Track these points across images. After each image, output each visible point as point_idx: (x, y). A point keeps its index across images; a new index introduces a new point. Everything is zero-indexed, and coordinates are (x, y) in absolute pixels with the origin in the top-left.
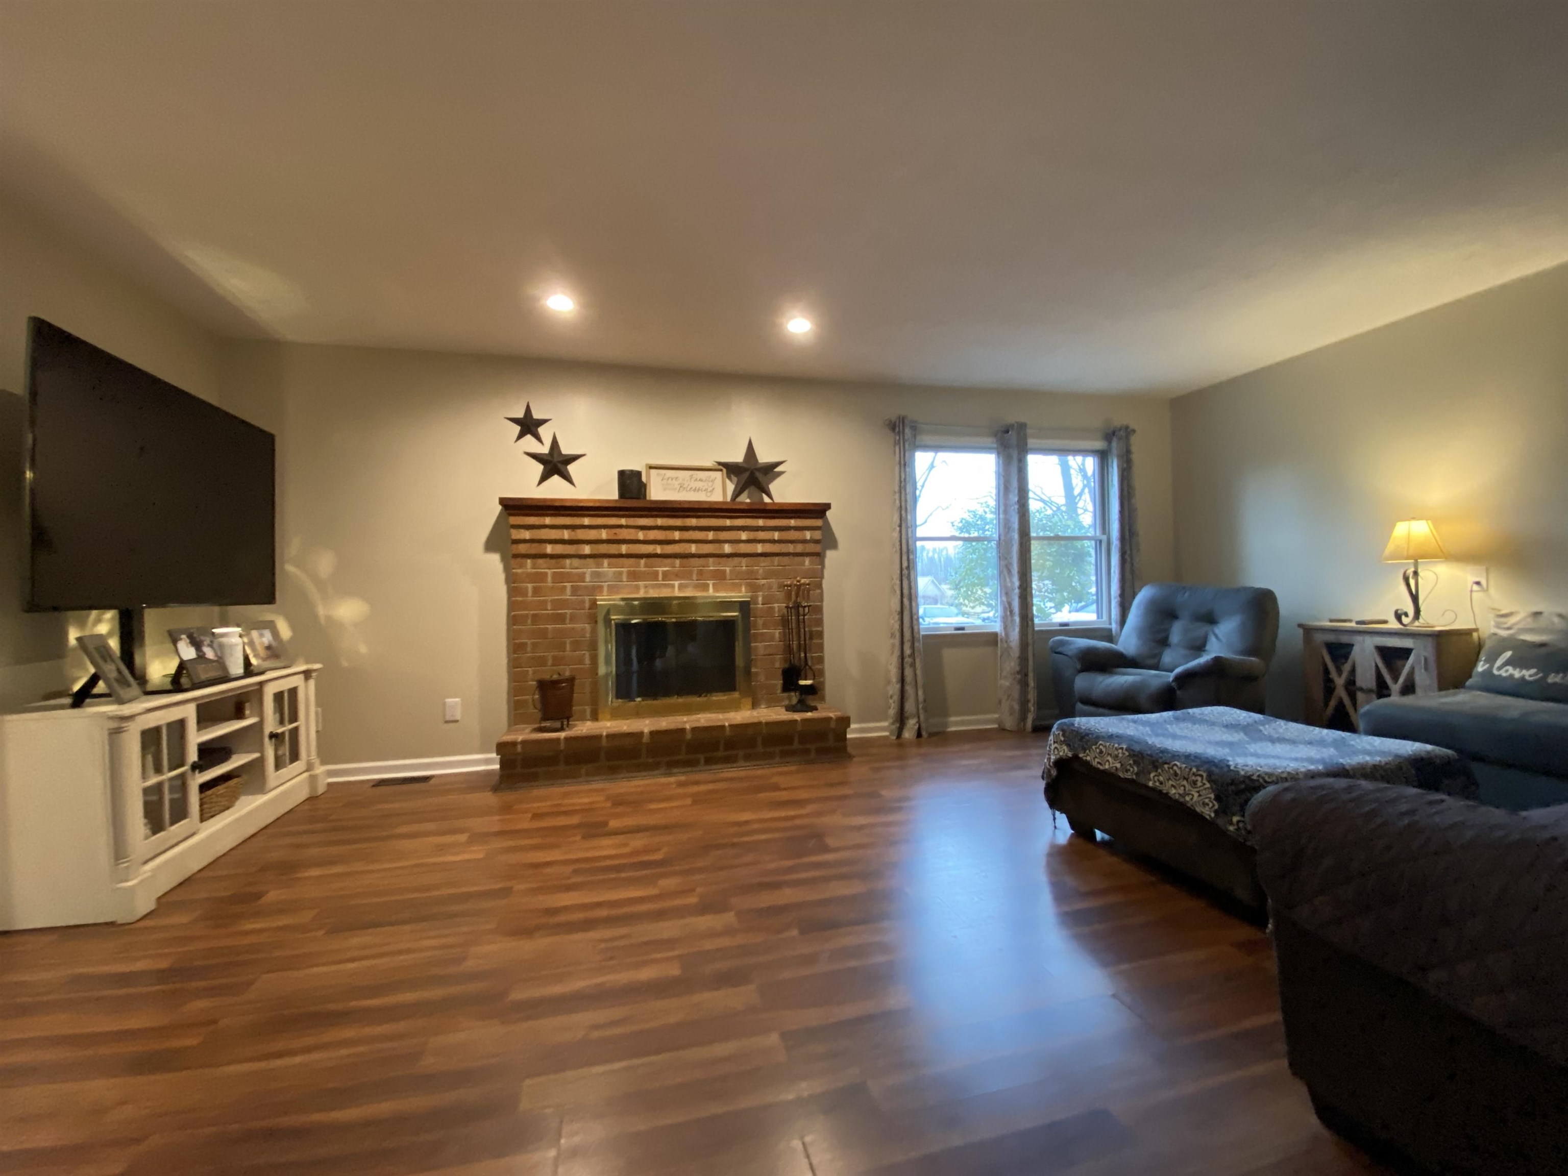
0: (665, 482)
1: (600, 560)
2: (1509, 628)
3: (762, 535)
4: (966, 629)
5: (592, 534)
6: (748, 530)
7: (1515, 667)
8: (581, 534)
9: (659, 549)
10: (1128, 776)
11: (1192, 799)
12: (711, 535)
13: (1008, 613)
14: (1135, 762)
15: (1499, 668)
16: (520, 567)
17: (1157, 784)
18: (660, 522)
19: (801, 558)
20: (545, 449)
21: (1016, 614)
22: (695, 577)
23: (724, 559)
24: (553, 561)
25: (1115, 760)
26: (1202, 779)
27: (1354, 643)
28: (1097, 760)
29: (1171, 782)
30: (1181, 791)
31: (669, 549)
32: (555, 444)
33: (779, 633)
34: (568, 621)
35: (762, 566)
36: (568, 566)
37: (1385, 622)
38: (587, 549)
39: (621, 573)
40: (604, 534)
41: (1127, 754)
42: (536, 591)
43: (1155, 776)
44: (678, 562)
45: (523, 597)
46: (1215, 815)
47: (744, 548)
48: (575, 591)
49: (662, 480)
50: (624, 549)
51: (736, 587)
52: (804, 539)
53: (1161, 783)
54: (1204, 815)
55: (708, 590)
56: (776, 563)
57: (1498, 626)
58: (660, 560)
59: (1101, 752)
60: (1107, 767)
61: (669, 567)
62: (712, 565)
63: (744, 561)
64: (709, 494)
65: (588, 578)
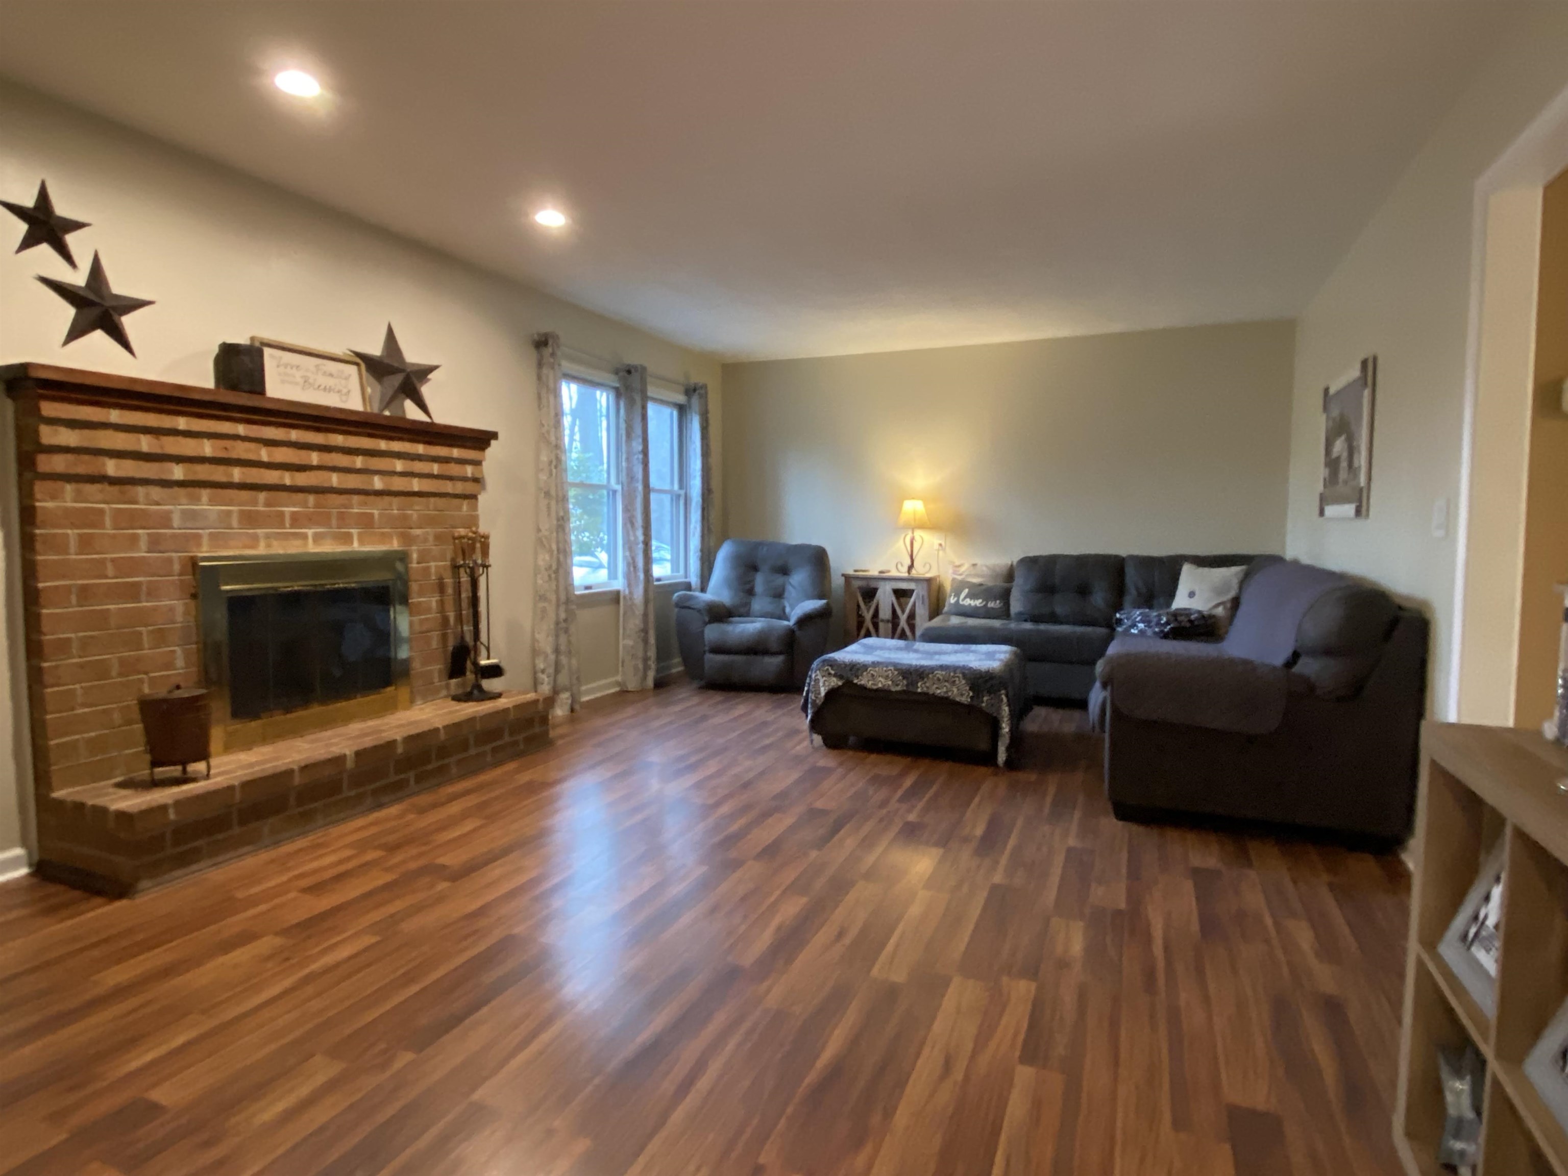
0: (282, 369)
1: (197, 490)
2: (961, 575)
3: (419, 467)
4: (593, 588)
5: (188, 447)
6: (404, 458)
7: (971, 599)
8: (172, 446)
9: (287, 479)
10: (899, 688)
11: (952, 693)
12: (359, 462)
13: (632, 569)
14: (904, 678)
15: (963, 600)
16: (53, 498)
17: (925, 689)
18: (294, 435)
19: (456, 501)
20: (78, 278)
21: (640, 570)
22: (334, 522)
23: (372, 498)
24: (115, 490)
25: (886, 679)
26: (959, 679)
27: (878, 586)
28: (870, 683)
29: (935, 686)
30: (945, 689)
31: (302, 479)
32: (96, 271)
33: (437, 601)
34: (143, 597)
35: (416, 510)
36: (141, 498)
37: (889, 571)
38: (178, 472)
39: (229, 513)
40: (208, 448)
41: (896, 673)
42: (86, 543)
43: (922, 684)
44: (311, 499)
45: (58, 553)
46: (971, 700)
47: (399, 484)
48: (155, 543)
49: (278, 366)
50: (237, 474)
51: (384, 537)
52: (465, 476)
53: (927, 688)
54: (962, 702)
55: (352, 543)
56: (431, 507)
57: (954, 573)
58: (284, 495)
59: (873, 675)
60: (880, 685)
61: (299, 508)
62: (357, 506)
63: (396, 501)
64: (344, 398)
65: (176, 521)
